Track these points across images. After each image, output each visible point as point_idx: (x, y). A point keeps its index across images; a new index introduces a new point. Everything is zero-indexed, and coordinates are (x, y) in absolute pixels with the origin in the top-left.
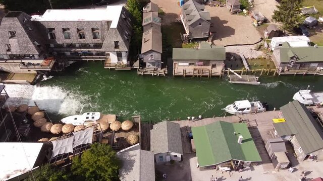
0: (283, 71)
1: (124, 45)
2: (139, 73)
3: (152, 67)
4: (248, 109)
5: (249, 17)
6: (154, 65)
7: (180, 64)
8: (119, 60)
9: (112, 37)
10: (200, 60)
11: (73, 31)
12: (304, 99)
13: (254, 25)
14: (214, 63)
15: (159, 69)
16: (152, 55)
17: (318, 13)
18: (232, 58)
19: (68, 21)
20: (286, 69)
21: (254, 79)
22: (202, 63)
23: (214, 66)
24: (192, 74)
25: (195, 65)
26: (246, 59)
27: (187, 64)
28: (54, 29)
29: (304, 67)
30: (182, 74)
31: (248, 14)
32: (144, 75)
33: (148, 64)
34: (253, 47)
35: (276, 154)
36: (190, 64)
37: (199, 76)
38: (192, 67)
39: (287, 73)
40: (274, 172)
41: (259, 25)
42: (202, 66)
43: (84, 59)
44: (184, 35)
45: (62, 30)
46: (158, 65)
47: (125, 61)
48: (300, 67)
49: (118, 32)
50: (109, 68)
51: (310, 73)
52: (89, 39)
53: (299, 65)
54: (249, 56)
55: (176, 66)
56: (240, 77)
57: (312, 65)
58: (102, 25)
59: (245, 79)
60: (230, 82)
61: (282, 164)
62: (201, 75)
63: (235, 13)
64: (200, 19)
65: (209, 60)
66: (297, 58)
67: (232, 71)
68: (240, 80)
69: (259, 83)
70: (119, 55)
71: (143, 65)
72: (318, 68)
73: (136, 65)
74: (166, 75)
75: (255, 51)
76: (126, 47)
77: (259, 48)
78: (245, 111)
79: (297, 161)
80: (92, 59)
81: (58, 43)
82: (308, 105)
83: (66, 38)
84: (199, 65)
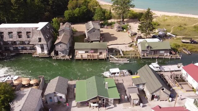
0: (144, 56)
1: (45, 40)
2: (53, 58)
3: (62, 55)
4: (118, 73)
5: (127, 33)
6: (63, 53)
7: (80, 52)
8: (42, 51)
9: (37, 35)
10: (92, 49)
11: (15, 33)
12: (154, 67)
13: (129, 36)
14: (100, 51)
15: (67, 56)
16: (61, 46)
17: (167, 31)
18: (114, 51)
19: (12, 28)
20: (145, 55)
21: (125, 60)
22: (93, 51)
23: (101, 53)
24: (87, 58)
25: (89, 53)
26: (123, 52)
27: (84, 52)
28: (3, 33)
29: (156, 53)
30: (80, 58)
31: (126, 31)
32: (57, 59)
33: (59, 52)
34: (127, 45)
35: (131, 94)
36: (86, 52)
37: (91, 59)
38: (87, 54)
39: (146, 57)
40: (130, 108)
41: (132, 36)
42: (93, 53)
43: (21, 52)
44: (85, 39)
45: (8, 33)
46: (66, 53)
47: (46, 52)
48: (154, 54)
49: (41, 32)
50: (36, 56)
51: (160, 57)
52: (24, 38)
53: (153, 52)
54: (124, 50)
55: (77, 54)
56: (117, 59)
57: (161, 52)
58: (33, 30)
59: (120, 60)
60: (110, 62)
61: (134, 100)
62: (92, 58)
63: (119, 31)
64: (93, 28)
65: (97, 49)
66: (151, 47)
67: (113, 56)
68: (116, 60)
69: (129, 62)
70: (42, 48)
71: (57, 53)
72: (165, 54)
73: (53, 54)
74: (70, 59)
75: (128, 47)
76: (45, 41)
77: (131, 46)
78: (116, 74)
79: (147, 101)
80: (26, 52)
81: (5, 41)
82: (157, 72)
83: (10, 38)
84: (91, 53)
